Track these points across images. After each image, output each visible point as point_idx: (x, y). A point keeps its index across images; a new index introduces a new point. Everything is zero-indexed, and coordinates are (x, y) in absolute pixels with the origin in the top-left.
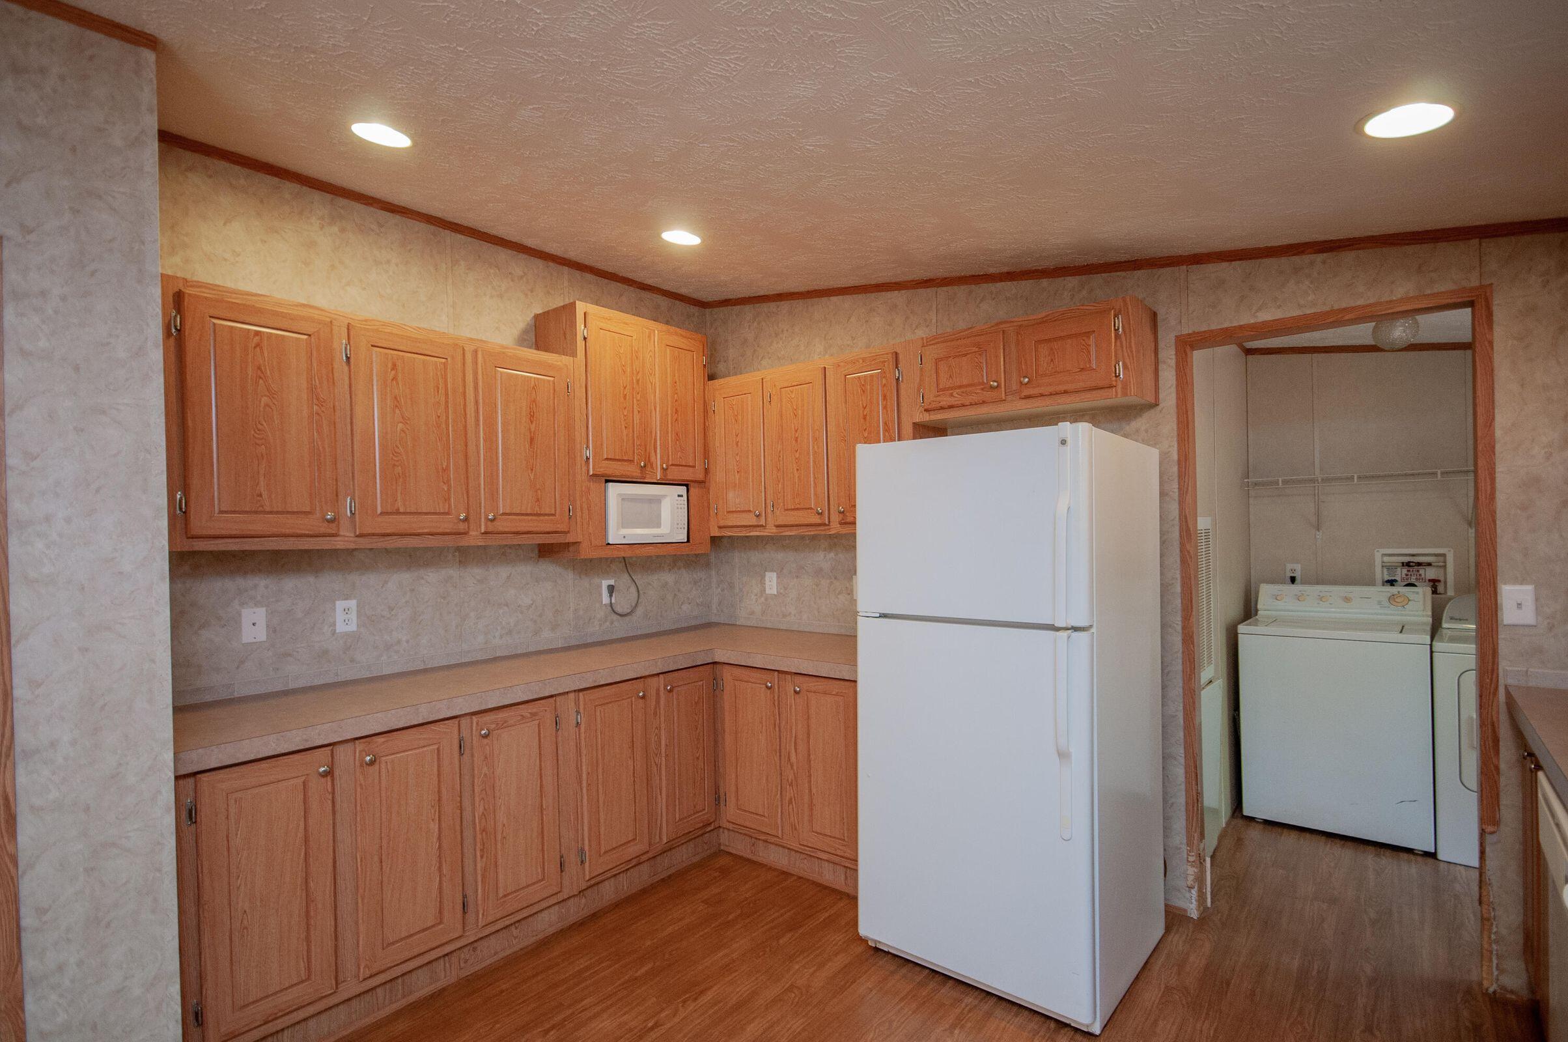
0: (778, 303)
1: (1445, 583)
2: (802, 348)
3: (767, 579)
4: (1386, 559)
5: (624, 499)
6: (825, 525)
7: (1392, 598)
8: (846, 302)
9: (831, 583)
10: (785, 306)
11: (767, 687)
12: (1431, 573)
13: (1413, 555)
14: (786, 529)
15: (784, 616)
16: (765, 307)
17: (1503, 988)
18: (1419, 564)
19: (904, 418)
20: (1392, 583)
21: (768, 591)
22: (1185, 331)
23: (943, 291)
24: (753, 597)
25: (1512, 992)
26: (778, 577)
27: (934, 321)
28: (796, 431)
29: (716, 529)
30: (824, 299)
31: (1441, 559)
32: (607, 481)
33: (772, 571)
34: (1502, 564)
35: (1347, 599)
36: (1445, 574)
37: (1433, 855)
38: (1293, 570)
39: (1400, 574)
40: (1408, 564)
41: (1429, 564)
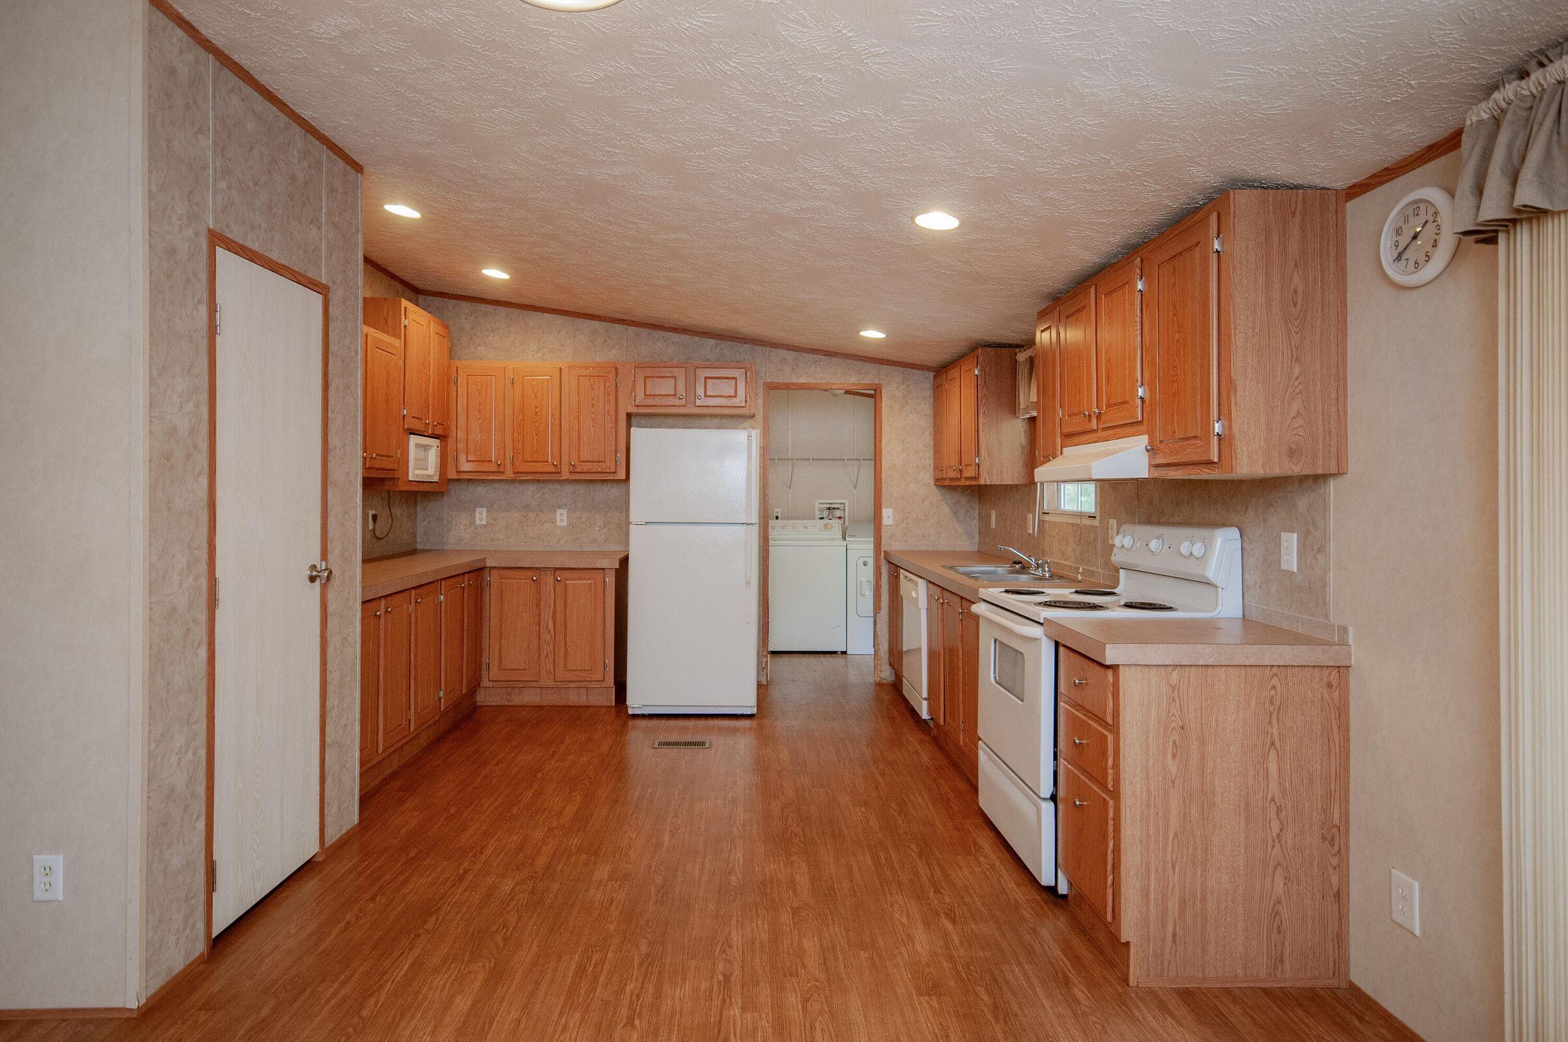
0: (496, 307)
1: (845, 518)
2: (518, 345)
3: (477, 513)
4: (820, 506)
5: (418, 446)
6: (558, 473)
7: (825, 526)
8: (559, 320)
9: (537, 515)
10: (503, 311)
11: (533, 580)
12: (838, 513)
13: (831, 504)
14: (523, 475)
15: (493, 541)
16: (483, 308)
17: (882, 678)
18: (834, 509)
19: (620, 407)
20: (822, 518)
21: (478, 522)
22: (768, 381)
23: (632, 330)
24: (462, 527)
25: (885, 679)
26: (487, 512)
27: (625, 346)
28: (536, 408)
29: (454, 472)
30: (538, 314)
31: (843, 505)
32: (411, 433)
33: (482, 506)
34: (883, 500)
35: (806, 527)
36: (844, 514)
37: (844, 653)
38: (777, 513)
39: (825, 514)
40: (829, 509)
41: (838, 509)
